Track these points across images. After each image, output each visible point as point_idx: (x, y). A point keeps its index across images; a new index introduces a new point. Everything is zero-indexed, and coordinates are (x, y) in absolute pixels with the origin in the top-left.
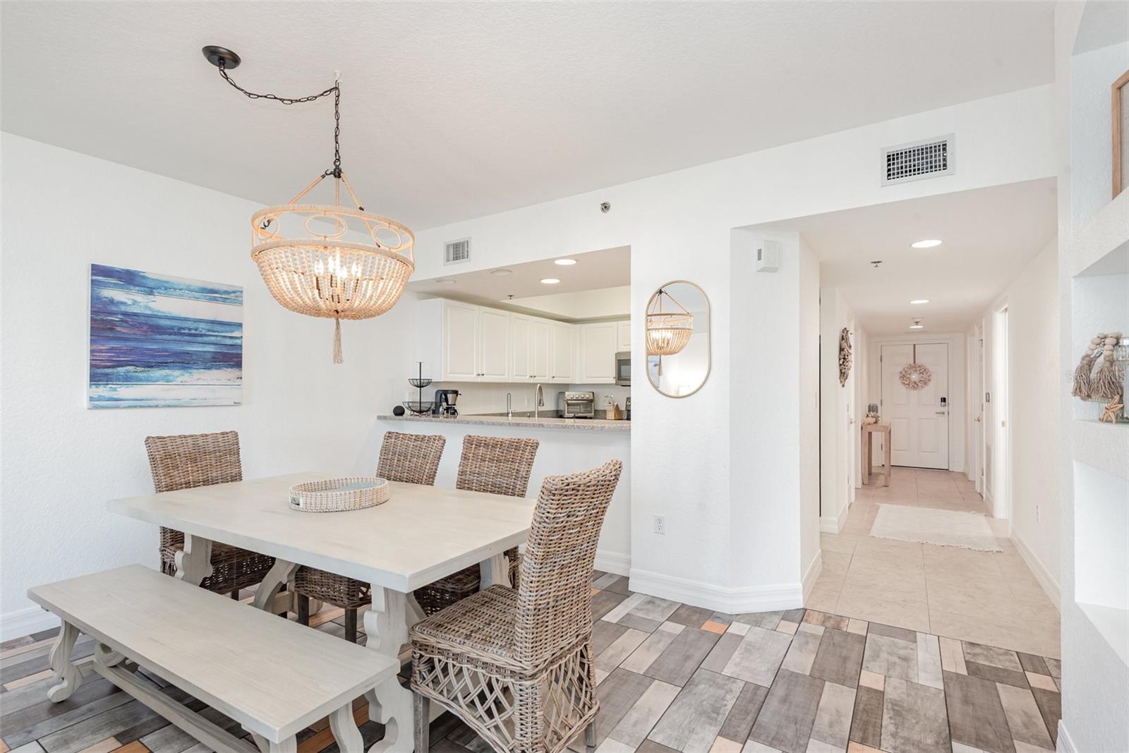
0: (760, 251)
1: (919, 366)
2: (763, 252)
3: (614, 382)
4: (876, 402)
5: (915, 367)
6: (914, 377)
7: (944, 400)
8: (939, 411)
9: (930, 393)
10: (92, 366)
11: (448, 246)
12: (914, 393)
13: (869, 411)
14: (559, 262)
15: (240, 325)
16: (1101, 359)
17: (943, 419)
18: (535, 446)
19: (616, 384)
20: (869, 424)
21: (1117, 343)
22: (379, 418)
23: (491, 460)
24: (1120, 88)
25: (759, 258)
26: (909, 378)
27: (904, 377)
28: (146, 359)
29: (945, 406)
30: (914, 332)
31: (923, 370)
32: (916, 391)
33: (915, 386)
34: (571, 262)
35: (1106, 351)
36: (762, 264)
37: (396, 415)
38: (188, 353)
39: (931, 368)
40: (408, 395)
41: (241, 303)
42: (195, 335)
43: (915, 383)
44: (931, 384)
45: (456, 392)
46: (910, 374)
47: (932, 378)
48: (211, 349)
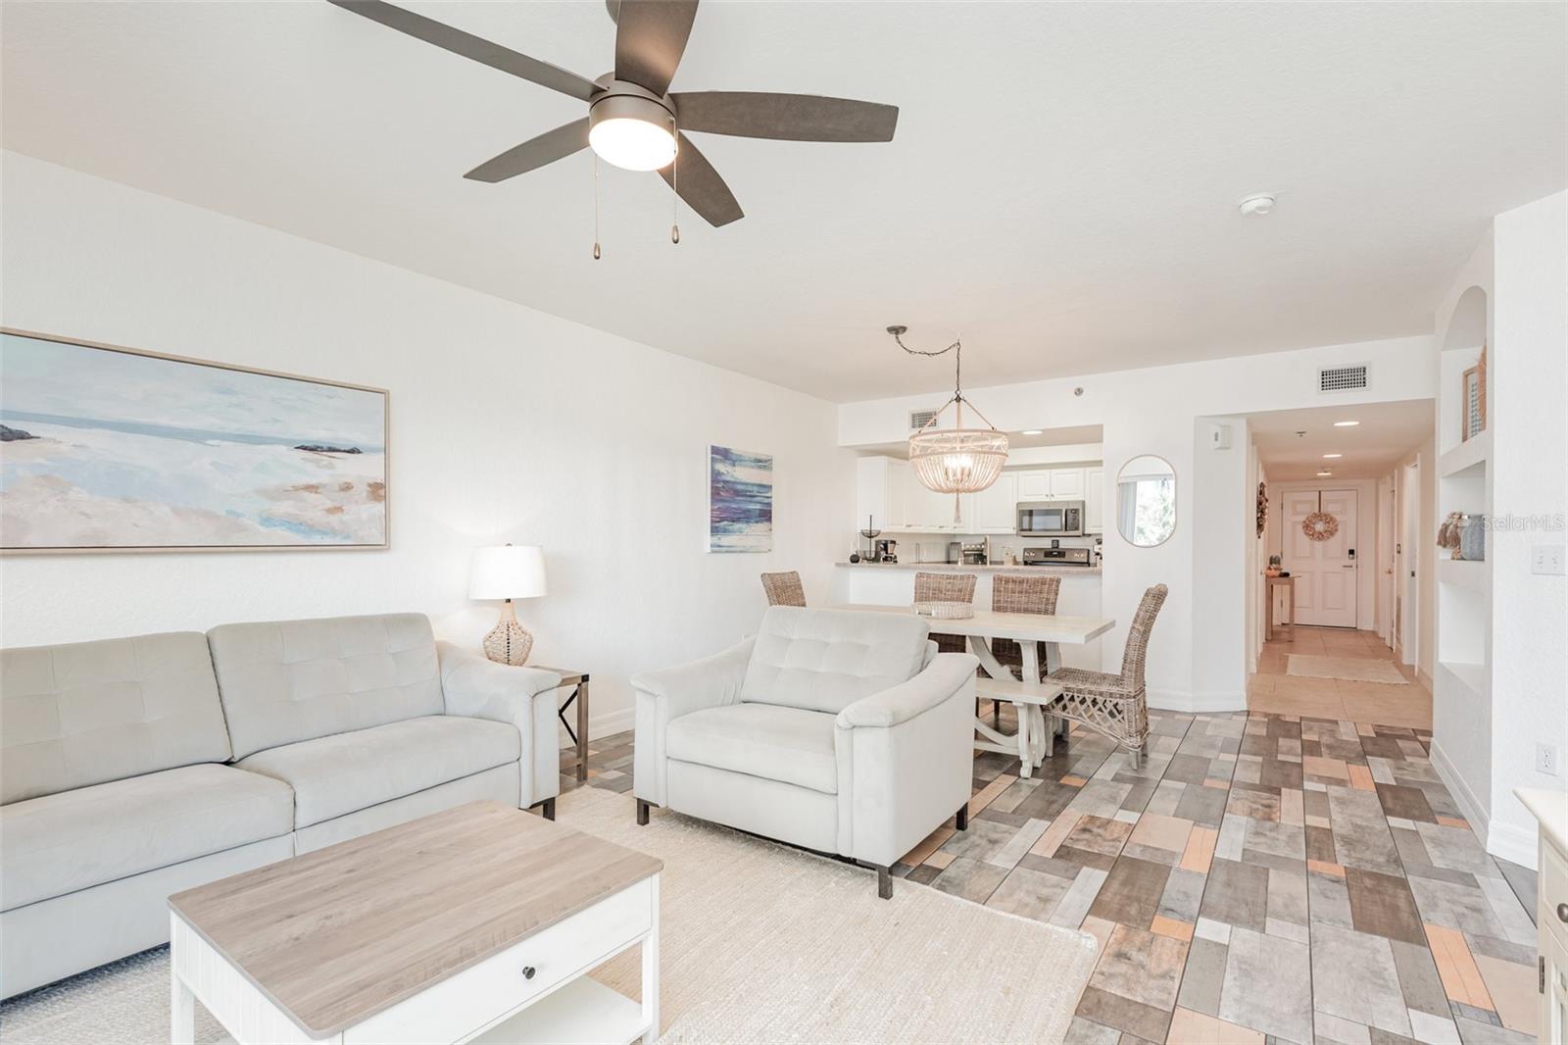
0: (1217, 435)
1: (1325, 515)
2: (1219, 435)
3: (1015, 532)
4: (1276, 553)
5: (1320, 516)
6: (1320, 527)
7: (1352, 552)
8: (1346, 564)
9: (1336, 545)
10: (712, 522)
11: (914, 416)
12: (1318, 545)
13: (1271, 563)
14: (1025, 433)
15: (771, 487)
16: (1451, 526)
17: (1351, 574)
18: (1058, 581)
19: (1017, 535)
20: (1273, 577)
21: (1460, 517)
22: (838, 565)
23: (1021, 592)
24: (1467, 376)
25: (1216, 440)
26: (1314, 528)
27: (1307, 527)
28: (732, 515)
29: (1353, 558)
30: (1320, 479)
31: (1328, 519)
32: (1321, 543)
33: (1320, 536)
34: (1040, 432)
35: (1455, 521)
36: (1218, 444)
37: (852, 562)
38: (748, 510)
39: (1338, 518)
40: (857, 546)
41: (771, 469)
42: (751, 496)
43: (1320, 533)
44: (1338, 535)
45: (893, 542)
46: (1314, 524)
47: (1340, 527)
48: (758, 507)
